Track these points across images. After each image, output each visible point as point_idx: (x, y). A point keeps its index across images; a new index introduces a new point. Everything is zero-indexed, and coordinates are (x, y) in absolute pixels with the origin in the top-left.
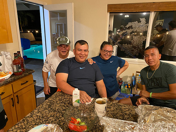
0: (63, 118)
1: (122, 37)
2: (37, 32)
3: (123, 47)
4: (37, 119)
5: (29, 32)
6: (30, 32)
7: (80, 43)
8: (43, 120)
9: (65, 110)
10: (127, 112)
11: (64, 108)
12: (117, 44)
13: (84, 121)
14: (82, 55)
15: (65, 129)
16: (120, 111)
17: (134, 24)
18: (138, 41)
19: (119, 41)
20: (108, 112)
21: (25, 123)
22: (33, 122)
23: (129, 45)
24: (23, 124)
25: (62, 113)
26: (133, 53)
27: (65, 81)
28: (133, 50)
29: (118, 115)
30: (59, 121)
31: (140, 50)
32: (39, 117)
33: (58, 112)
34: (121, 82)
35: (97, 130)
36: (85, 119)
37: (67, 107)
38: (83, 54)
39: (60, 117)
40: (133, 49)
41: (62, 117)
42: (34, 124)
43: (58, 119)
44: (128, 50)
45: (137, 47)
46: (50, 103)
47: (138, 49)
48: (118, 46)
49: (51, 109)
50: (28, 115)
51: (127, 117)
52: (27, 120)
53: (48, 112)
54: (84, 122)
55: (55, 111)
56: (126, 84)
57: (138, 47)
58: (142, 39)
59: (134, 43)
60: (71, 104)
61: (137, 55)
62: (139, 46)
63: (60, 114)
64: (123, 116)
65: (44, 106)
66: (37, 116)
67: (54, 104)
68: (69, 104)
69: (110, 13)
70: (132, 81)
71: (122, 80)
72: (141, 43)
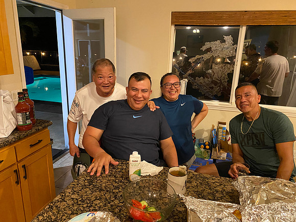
0: (116, 202)
2: (43, 54)
3: (196, 82)
4: (73, 205)
5: (28, 53)
6: (30, 55)
8: (85, 206)
9: (117, 188)
10: (219, 189)
11: (116, 185)
12: (186, 78)
13: (153, 204)
15: (124, 220)
16: (207, 187)
18: (220, 73)
21: (55, 211)
22: (67, 209)
23: (206, 79)
24: (51, 213)
25: (114, 193)
26: (212, 92)
28: (213, 88)
29: (205, 194)
30: (112, 206)
31: (224, 88)
32: (76, 201)
33: (107, 191)
35: (175, 219)
37: (121, 182)
38: (139, 96)
39: (112, 199)
40: (213, 85)
41: (116, 199)
42: (71, 212)
43: (109, 203)
44: (205, 88)
45: (219, 82)
47: (220, 86)
48: (189, 81)
49: (94, 186)
50: (57, 199)
51: (220, 196)
52: (56, 207)
53: (90, 192)
54: (153, 206)
55: (101, 190)
56: (201, 144)
57: (221, 83)
58: (226, 70)
59: (213, 75)
60: (127, 178)
61: (219, 95)
62: (222, 81)
63: (111, 194)
64: (213, 194)
65: (81, 182)
66: (72, 198)
68: (122, 177)
69: (175, 25)
70: (212, 138)
71: (195, 136)
72: (225, 75)
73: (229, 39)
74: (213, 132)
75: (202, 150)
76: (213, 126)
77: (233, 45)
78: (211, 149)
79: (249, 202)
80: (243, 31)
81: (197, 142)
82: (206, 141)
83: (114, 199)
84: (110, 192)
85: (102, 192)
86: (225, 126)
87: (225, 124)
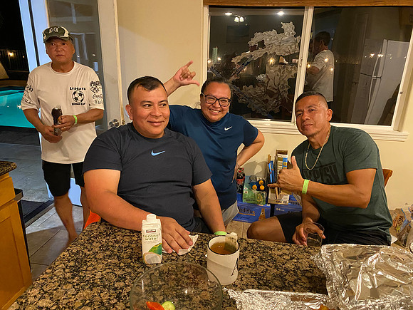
1: (241, 69)
2: (11, 54)
3: (243, 93)
7: (144, 85)
9: (122, 278)
10: (290, 266)
11: (119, 273)
14: (156, 117)
16: (271, 265)
17: (269, 37)
18: (277, 78)
19: (233, 78)
20: (242, 271)
23: (257, 88)
25: (115, 289)
26: (266, 108)
27: (111, 192)
28: (267, 101)
29: (269, 277)
31: (283, 100)
33: (104, 287)
34: (242, 178)
36: (184, 301)
37: (128, 267)
38: (158, 114)
39: (112, 302)
40: (268, 97)
41: (119, 301)
44: (256, 101)
45: (275, 92)
46: (76, 261)
47: (277, 99)
49: (82, 278)
51: (293, 280)
53: (73, 291)
55: (93, 285)
56: (253, 183)
57: (279, 94)
58: (286, 74)
59: (268, 82)
60: (139, 258)
61: (277, 111)
62: (281, 91)
63: (111, 291)
64: (281, 277)
65: (59, 273)
67: (89, 264)
68: (131, 258)
69: (210, 6)
70: (268, 175)
71: (244, 172)
72: (285, 83)
73: (289, 28)
74: (270, 165)
75: (255, 192)
76: (270, 157)
77: (295, 36)
78: (267, 190)
79: (343, 295)
80: (309, 15)
81: (247, 181)
82: (260, 178)
83: (115, 301)
84: (109, 289)
85: (95, 290)
86: (286, 156)
87: (285, 153)
